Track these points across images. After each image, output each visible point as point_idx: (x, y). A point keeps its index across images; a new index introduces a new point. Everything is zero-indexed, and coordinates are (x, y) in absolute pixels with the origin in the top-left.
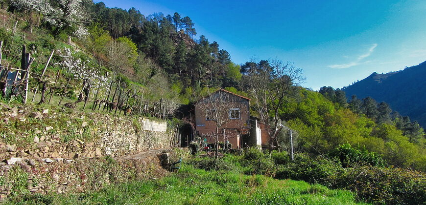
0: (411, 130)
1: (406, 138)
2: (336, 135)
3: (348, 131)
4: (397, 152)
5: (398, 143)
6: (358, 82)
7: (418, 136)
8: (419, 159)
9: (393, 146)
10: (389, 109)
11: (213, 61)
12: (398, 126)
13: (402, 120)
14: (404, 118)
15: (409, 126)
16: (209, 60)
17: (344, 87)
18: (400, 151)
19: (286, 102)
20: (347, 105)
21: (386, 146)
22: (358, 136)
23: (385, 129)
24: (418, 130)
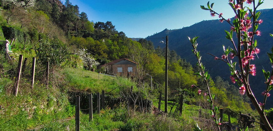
0: (186, 66)
1: (184, 71)
2: (150, 69)
3: (156, 67)
4: (180, 78)
5: (180, 74)
6: (157, 33)
7: (190, 70)
8: (190, 82)
9: (178, 75)
10: (176, 55)
11: (78, 19)
12: (180, 64)
13: (182, 61)
14: (184, 60)
15: (186, 64)
16: (75, 19)
17: (149, 36)
18: (181, 78)
19: (123, 49)
20: (154, 51)
21: (175, 75)
22: (161, 69)
23: (174, 65)
24: (189, 66)
